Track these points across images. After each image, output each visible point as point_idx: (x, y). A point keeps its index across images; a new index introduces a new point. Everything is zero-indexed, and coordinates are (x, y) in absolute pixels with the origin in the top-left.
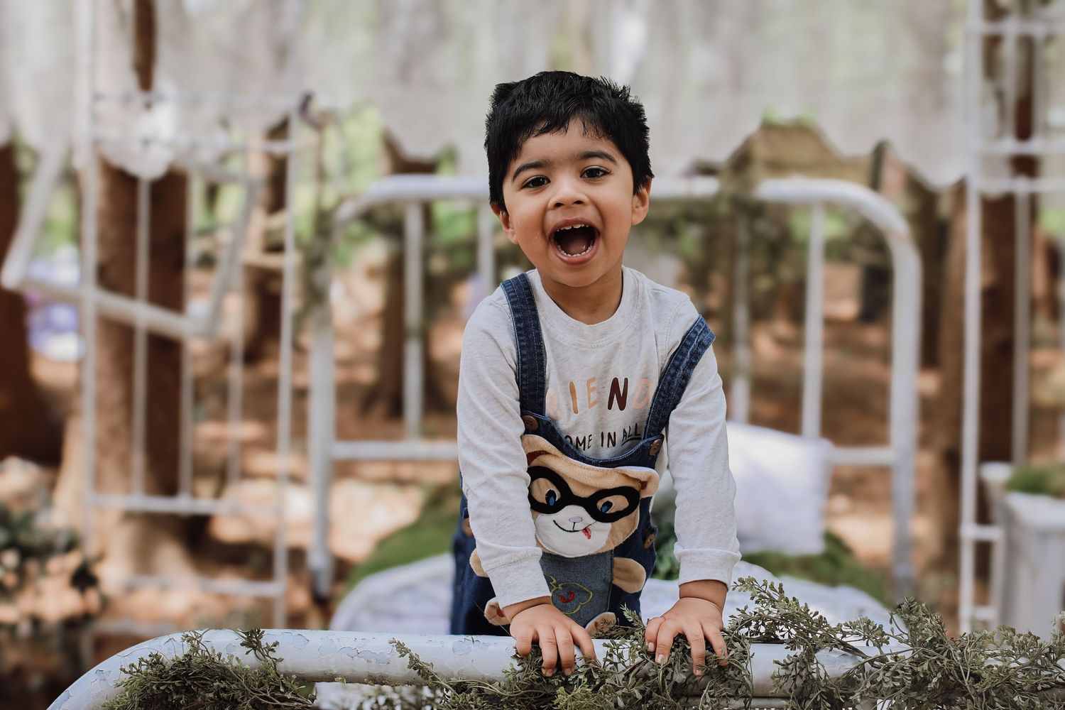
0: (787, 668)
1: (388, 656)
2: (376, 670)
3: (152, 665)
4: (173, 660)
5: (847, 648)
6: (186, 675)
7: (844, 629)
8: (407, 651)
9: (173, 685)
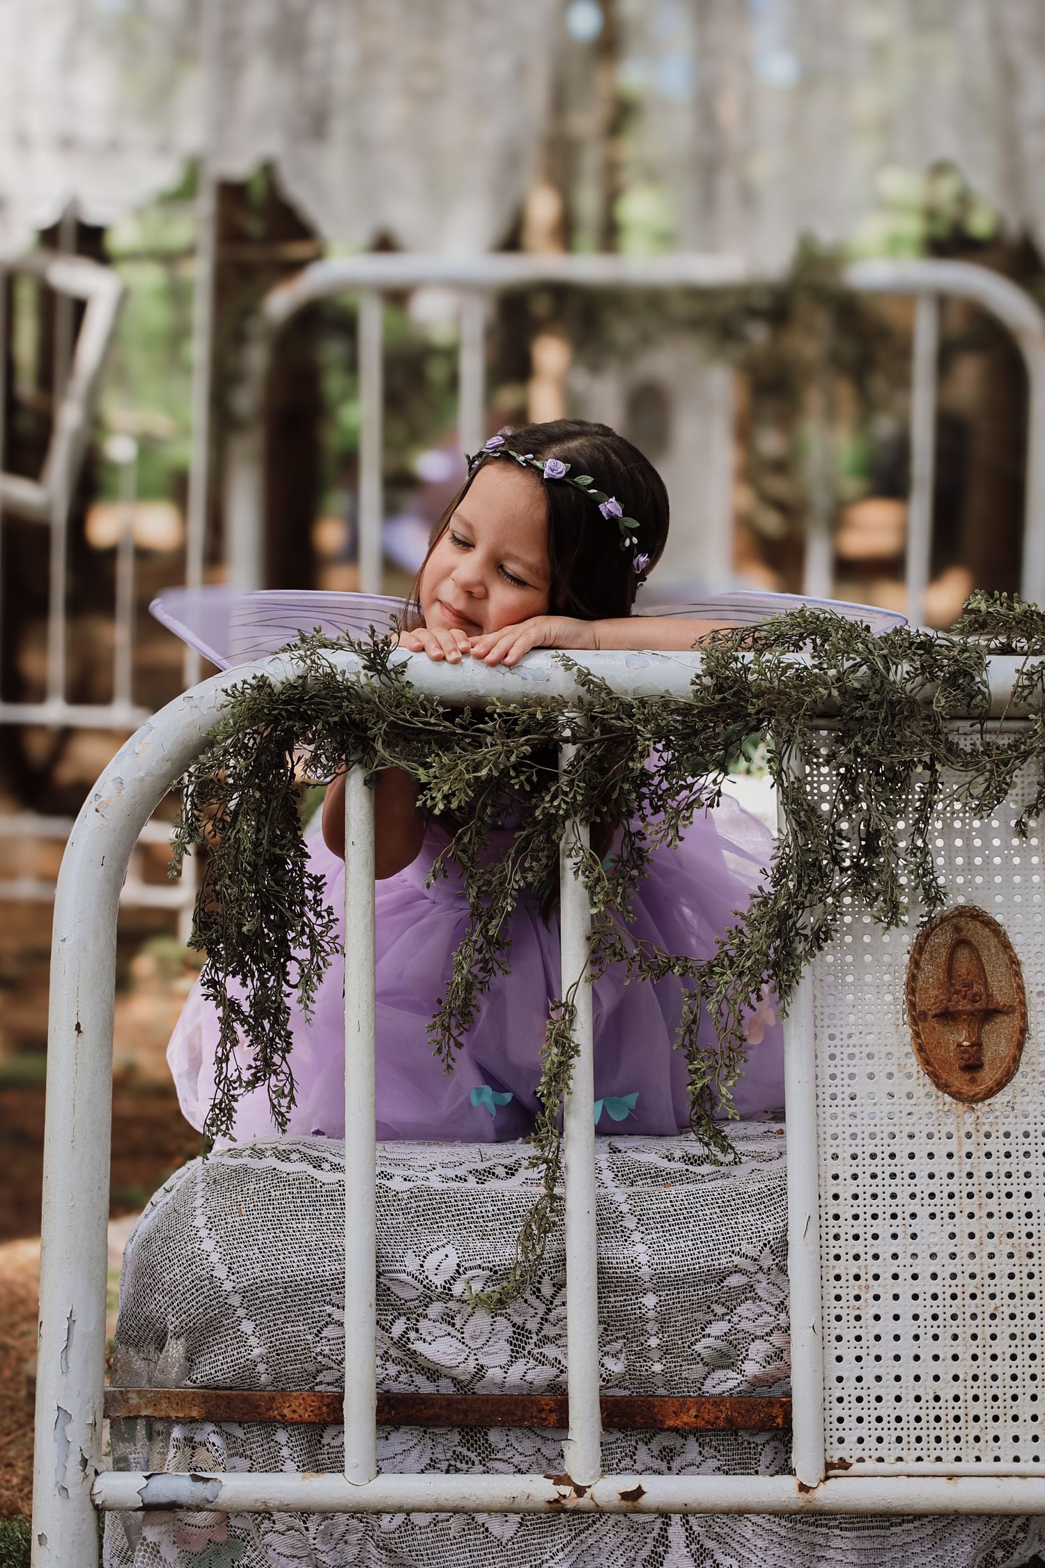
0: (1032, 679)
1: (547, 672)
2: (533, 689)
3: (260, 688)
4: (283, 683)
6: (301, 700)
8: (576, 665)
9: (287, 710)
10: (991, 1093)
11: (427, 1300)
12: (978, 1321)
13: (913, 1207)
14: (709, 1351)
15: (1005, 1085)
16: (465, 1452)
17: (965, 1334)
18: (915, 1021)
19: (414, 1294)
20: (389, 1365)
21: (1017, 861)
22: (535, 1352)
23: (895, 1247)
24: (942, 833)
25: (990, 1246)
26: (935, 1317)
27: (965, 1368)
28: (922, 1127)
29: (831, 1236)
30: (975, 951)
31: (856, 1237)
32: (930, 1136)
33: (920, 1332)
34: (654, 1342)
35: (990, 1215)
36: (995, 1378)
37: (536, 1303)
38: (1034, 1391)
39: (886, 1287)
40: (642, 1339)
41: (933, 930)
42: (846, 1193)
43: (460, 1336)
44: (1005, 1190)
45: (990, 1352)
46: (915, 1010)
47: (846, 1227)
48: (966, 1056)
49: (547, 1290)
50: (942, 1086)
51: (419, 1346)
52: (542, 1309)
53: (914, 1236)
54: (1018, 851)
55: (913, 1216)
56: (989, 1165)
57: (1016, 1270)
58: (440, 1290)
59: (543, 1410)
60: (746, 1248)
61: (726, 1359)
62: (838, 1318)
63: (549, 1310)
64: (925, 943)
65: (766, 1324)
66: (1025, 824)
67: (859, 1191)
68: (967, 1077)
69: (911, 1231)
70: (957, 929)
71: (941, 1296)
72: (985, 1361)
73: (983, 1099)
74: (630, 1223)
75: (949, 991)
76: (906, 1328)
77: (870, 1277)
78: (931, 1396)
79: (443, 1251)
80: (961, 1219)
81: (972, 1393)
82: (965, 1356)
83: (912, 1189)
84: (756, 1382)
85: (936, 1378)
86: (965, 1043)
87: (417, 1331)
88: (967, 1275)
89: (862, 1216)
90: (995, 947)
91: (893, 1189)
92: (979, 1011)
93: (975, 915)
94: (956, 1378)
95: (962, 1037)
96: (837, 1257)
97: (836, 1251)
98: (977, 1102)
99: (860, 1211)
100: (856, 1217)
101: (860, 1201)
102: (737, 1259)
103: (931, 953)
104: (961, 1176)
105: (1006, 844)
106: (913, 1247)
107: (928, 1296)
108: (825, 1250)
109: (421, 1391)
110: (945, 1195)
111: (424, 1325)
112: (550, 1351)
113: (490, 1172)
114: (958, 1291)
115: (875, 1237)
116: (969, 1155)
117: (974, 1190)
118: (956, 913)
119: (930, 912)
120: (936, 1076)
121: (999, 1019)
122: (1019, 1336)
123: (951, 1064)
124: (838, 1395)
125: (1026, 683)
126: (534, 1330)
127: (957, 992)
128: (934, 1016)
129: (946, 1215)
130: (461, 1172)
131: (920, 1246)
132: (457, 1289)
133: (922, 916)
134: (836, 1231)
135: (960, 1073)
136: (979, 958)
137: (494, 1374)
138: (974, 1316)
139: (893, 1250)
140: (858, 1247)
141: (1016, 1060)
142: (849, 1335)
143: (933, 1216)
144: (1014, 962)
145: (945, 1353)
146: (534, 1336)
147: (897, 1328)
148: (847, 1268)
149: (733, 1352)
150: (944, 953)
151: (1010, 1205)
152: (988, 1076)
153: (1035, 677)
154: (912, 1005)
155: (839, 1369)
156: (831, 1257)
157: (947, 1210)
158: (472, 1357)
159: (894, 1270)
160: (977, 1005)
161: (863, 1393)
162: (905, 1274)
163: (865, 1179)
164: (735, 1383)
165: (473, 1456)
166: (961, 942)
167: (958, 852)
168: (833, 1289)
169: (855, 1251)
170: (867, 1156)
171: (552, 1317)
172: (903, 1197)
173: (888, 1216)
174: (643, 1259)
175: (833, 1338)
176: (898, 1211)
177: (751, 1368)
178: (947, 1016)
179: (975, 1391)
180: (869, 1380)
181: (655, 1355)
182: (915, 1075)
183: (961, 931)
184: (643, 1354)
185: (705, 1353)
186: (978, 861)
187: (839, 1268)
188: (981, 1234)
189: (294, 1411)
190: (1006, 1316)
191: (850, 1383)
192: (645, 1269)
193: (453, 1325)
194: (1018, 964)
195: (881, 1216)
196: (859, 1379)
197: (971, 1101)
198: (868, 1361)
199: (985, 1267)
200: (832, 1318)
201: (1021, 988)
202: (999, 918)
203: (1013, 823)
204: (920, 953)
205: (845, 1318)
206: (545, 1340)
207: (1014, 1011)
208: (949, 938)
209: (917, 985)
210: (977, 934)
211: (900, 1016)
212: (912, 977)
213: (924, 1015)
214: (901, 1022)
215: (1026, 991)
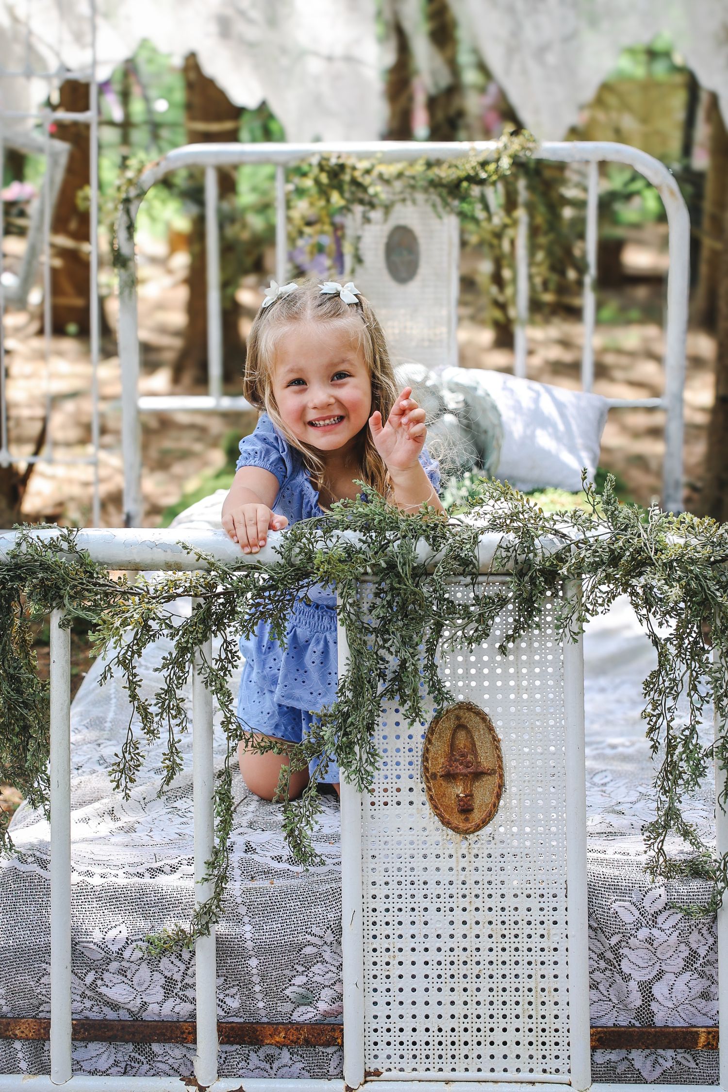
0: (508, 551)
2: (170, 558)
5: (556, 533)
7: (556, 517)
10: (478, 828)
11: (109, 961)
12: (468, 979)
13: (426, 903)
14: (295, 995)
15: (488, 822)
16: (137, 1056)
17: (459, 988)
18: (428, 781)
19: (99, 957)
20: (85, 1000)
21: (499, 671)
22: (180, 994)
23: (413, 930)
24: (449, 652)
25: (477, 930)
26: (439, 976)
27: (459, 1010)
28: (432, 851)
29: (370, 923)
30: (469, 732)
31: (387, 924)
32: (438, 856)
33: (429, 986)
34: (257, 988)
35: (477, 909)
36: (479, 1017)
37: (179, 963)
38: (505, 1026)
39: (407, 957)
40: (250, 986)
41: (441, 717)
42: (381, 895)
43: (130, 983)
44: (487, 892)
45: (475, 1000)
46: (428, 773)
47: (380, 917)
48: (462, 803)
49: (186, 956)
50: (446, 823)
51: (103, 990)
52: (183, 967)
53: (426, 923)
54: (501, 665)
55: (426, 909)
56: (477, 876)
57: (493, 946)
58: (115, 955)
59: (184, 1032)
60: (315, 930)
61: (307, 999)
62: (375, 977)
63: (188, 968)
64: (436, 727)
65: (331, 978)
66: (505, 647)
67: (390, 893)
68: (463, 817)
69: (424, 919)
70: (458, 718)
71: (443, 963)
72: (472, 1006)
73: (473, 832)
74: (243, 910)
75: (451, 759)
76: (420, 983)
77: (396, 950)
78: (436, 1028)
79: (118, 928)
80: (458, 912)
81: (463, 1026)
82: (459, 1002)
83: (425, 892)
84: (326, 1014)
85: (440, 1017)
86: (461, 795)
87: (102, 979)
88: (461, 948)
89: (391, 910)
90: (483, 729)
91: (412, 892)
92: (470, 773)
93: (469, 707)
94: (453, 1017)
95: (459, 790)
96: (375, 937)
97: (374, 933)
98: (469, 834)
99: (390, 906)
100: (387, 910)
101: (390, 900)
102: (309, 937)
103: (440, 734)
104: (458, 883)
105: (492, 660)
106: (425, 930)
107: (435, 963)
108: (366, 932)
109: (107, 1017)
110: (447, 896)
111: (106, 976)
112: (189, 993)
113: (160, 870)
114: (455, 959)
115: (400, 923)
116: (464, 869)
117: (467, 892)
118: (457, 706)
119: (440, 707)
120: (442, 817)
121: (485, 778)
122: (495, 989)
123: (452, 809)
124: (375, 1027)
126: (179, 980)
127: (456, 760)
128: (441, 776)
129: (447, 909)
130: (141, 870)
131: (430, 930)
132: (126, 954)
134: (374, 919)
135: (458, 815)
136: (472, 738)
137: (153, 1008)
138: (465, 976)
139: (412, 932)
140: (388, 930)
141: (495, 806)
142: (382, 988)
143: (439, 910)
144: (495, 740)
145: (446, 1001)
146: (179, 983)
147: (414, 983)
148: (381, 944)
149: (310, 995)
150: (449, 734)
151: (490, 903)
152: (477, 816)
154: (426, 769)
155: (375, 1010)
156: (370, 936)
157: (448, 906)
158: (139, 997)
159: (413, 945)
160: (469, 770)
161: (391, 1026)
162: (420, 948)
163: (393, 885)
164: (312, 1015)
165: (142, 1058)
166: (461, 726)
167: (459, 665)
168: (371, 957)
169: (386, 933)
170: (395, 869)
171: (190, 972)
172: (419, 897)
173: (409, 909)
174: (248, 936)
175: (371, 990)
176: (415, 906)
177: (323, 1006)
178: (450, 777)
179: (466, 1025)
180: (395, 1017)
181: (259, 996)
182: (428, 816)
183: (461, 719)
184: (251, 996)
185: (291, 996)
186: (473, 671)
187: (376, 944)
188: (471, 922)
189: (23, 1032)
190: (487, 976)
191: (382, 1019)
192: (249, 943)
193: (126, 976)
194: (499, 741)
195: (404, 910)
196: (388, 1017)
197: (465, 833)
198: (395, 1005)
199: (473, 943)
200: (371, 977)
201: (500, 758)
202: (487, 710)
203: (497, 645)
204: (432, 734)
205: (379, 977)
206: (187, 986)
207: (495, 773)
208: (452, 723)
209: (430, 756)
210: (473, 721)
211: (419, 776)
212: (427, 750)
213: (434, 776)
214: (419, 780)
215: (504, 760)
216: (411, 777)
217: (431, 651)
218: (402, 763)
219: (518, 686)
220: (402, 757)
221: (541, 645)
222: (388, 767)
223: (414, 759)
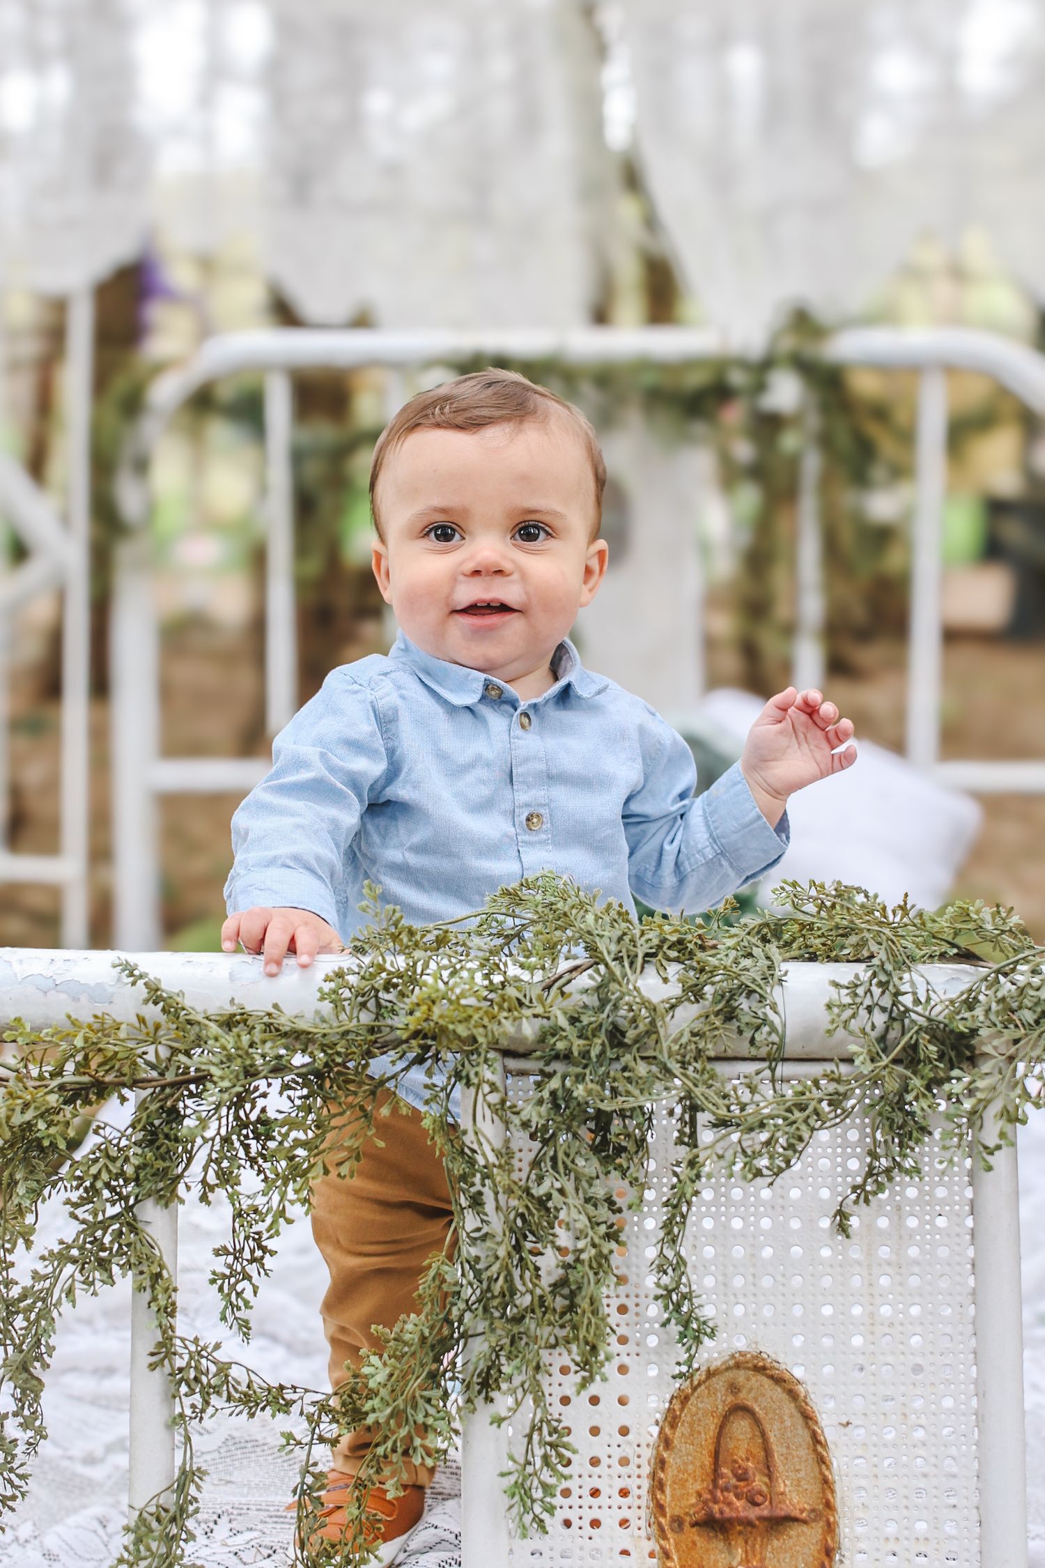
1: (112, 987)
8: (144, 975)
18: (662, 1534)
21: (826, 1282)
24: (713, 1238)
30: (757, 1421)
41: (694, 1389)
46: (664, 1515)
54: (831, 1269)
64: (682, 1410)
70: (734, 1388)
75: (715, 1481)
90: (791, 1416)
92: (761, 1519)
93: (760, 1368)
95: (734, 1557)
103: (691, 1425)
105: (811, 1256)
118: (731, 1363)
119: (691, 1358)
121: (795, 1531)
125: (848, 1000)
127: (727, 1488)
128: (693, 1525)
133: (679, 1364)
136: (764, 1436)
144: (819, 1442)
150: (712, 1426)
153: (860, 991)
154: (660, 1508)
160: (758, 1511)
166: (740, 1409)
167: (736, 1267)
178: (713, 1526)
183: (739, 1391)
186: (767, 1282)
194: (825, 1446)
201: (826, 1483)
202: (798, 1372)
203: (822, 1223)
204: (673, 1426)
207: (816, 1519)
208: (719, 1400)
209: (667, 1477)
210: (763, 1396)
211: (643, 1523)
212: (661, 1463)
213: (678, 1522)
214: (643, 1533)
215: (837, 1487)
216: (624, 1523)
217: (672, 1230)
218: (605, 1491)
219: (872, 1316)
220: (605, 1478)
221: (922, 1223)
222: (574, 1500)
223: (631, 1484)
